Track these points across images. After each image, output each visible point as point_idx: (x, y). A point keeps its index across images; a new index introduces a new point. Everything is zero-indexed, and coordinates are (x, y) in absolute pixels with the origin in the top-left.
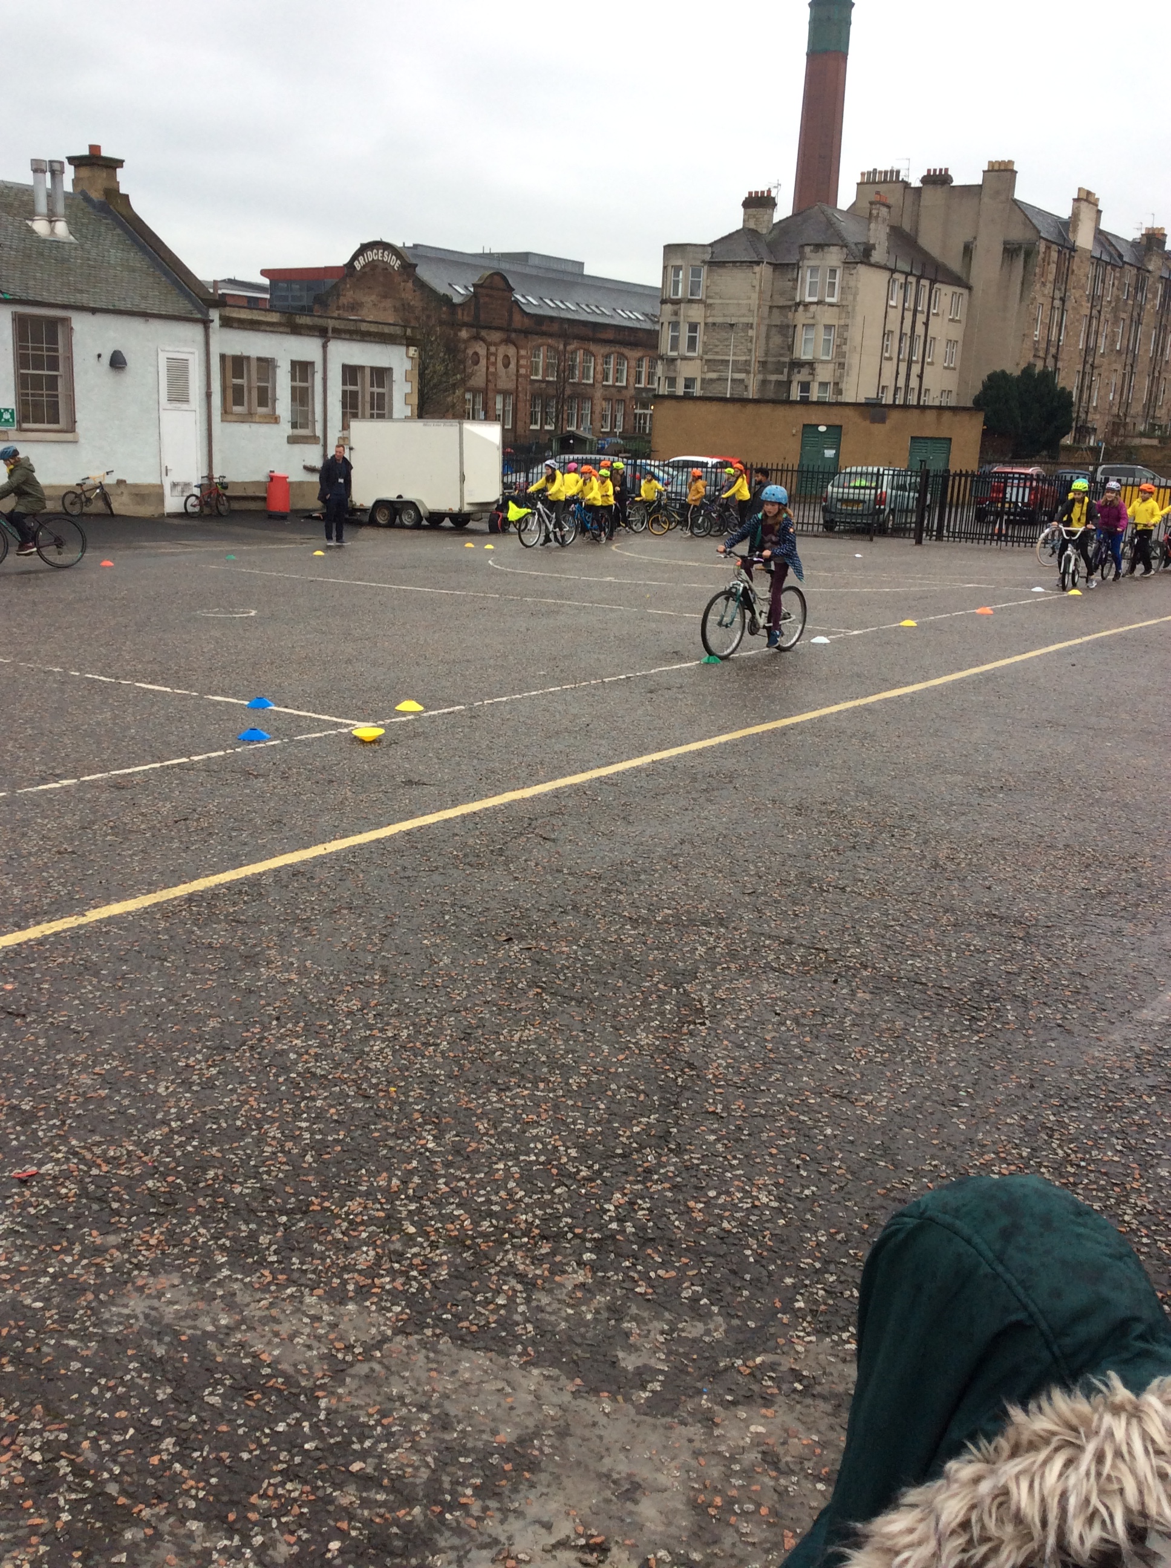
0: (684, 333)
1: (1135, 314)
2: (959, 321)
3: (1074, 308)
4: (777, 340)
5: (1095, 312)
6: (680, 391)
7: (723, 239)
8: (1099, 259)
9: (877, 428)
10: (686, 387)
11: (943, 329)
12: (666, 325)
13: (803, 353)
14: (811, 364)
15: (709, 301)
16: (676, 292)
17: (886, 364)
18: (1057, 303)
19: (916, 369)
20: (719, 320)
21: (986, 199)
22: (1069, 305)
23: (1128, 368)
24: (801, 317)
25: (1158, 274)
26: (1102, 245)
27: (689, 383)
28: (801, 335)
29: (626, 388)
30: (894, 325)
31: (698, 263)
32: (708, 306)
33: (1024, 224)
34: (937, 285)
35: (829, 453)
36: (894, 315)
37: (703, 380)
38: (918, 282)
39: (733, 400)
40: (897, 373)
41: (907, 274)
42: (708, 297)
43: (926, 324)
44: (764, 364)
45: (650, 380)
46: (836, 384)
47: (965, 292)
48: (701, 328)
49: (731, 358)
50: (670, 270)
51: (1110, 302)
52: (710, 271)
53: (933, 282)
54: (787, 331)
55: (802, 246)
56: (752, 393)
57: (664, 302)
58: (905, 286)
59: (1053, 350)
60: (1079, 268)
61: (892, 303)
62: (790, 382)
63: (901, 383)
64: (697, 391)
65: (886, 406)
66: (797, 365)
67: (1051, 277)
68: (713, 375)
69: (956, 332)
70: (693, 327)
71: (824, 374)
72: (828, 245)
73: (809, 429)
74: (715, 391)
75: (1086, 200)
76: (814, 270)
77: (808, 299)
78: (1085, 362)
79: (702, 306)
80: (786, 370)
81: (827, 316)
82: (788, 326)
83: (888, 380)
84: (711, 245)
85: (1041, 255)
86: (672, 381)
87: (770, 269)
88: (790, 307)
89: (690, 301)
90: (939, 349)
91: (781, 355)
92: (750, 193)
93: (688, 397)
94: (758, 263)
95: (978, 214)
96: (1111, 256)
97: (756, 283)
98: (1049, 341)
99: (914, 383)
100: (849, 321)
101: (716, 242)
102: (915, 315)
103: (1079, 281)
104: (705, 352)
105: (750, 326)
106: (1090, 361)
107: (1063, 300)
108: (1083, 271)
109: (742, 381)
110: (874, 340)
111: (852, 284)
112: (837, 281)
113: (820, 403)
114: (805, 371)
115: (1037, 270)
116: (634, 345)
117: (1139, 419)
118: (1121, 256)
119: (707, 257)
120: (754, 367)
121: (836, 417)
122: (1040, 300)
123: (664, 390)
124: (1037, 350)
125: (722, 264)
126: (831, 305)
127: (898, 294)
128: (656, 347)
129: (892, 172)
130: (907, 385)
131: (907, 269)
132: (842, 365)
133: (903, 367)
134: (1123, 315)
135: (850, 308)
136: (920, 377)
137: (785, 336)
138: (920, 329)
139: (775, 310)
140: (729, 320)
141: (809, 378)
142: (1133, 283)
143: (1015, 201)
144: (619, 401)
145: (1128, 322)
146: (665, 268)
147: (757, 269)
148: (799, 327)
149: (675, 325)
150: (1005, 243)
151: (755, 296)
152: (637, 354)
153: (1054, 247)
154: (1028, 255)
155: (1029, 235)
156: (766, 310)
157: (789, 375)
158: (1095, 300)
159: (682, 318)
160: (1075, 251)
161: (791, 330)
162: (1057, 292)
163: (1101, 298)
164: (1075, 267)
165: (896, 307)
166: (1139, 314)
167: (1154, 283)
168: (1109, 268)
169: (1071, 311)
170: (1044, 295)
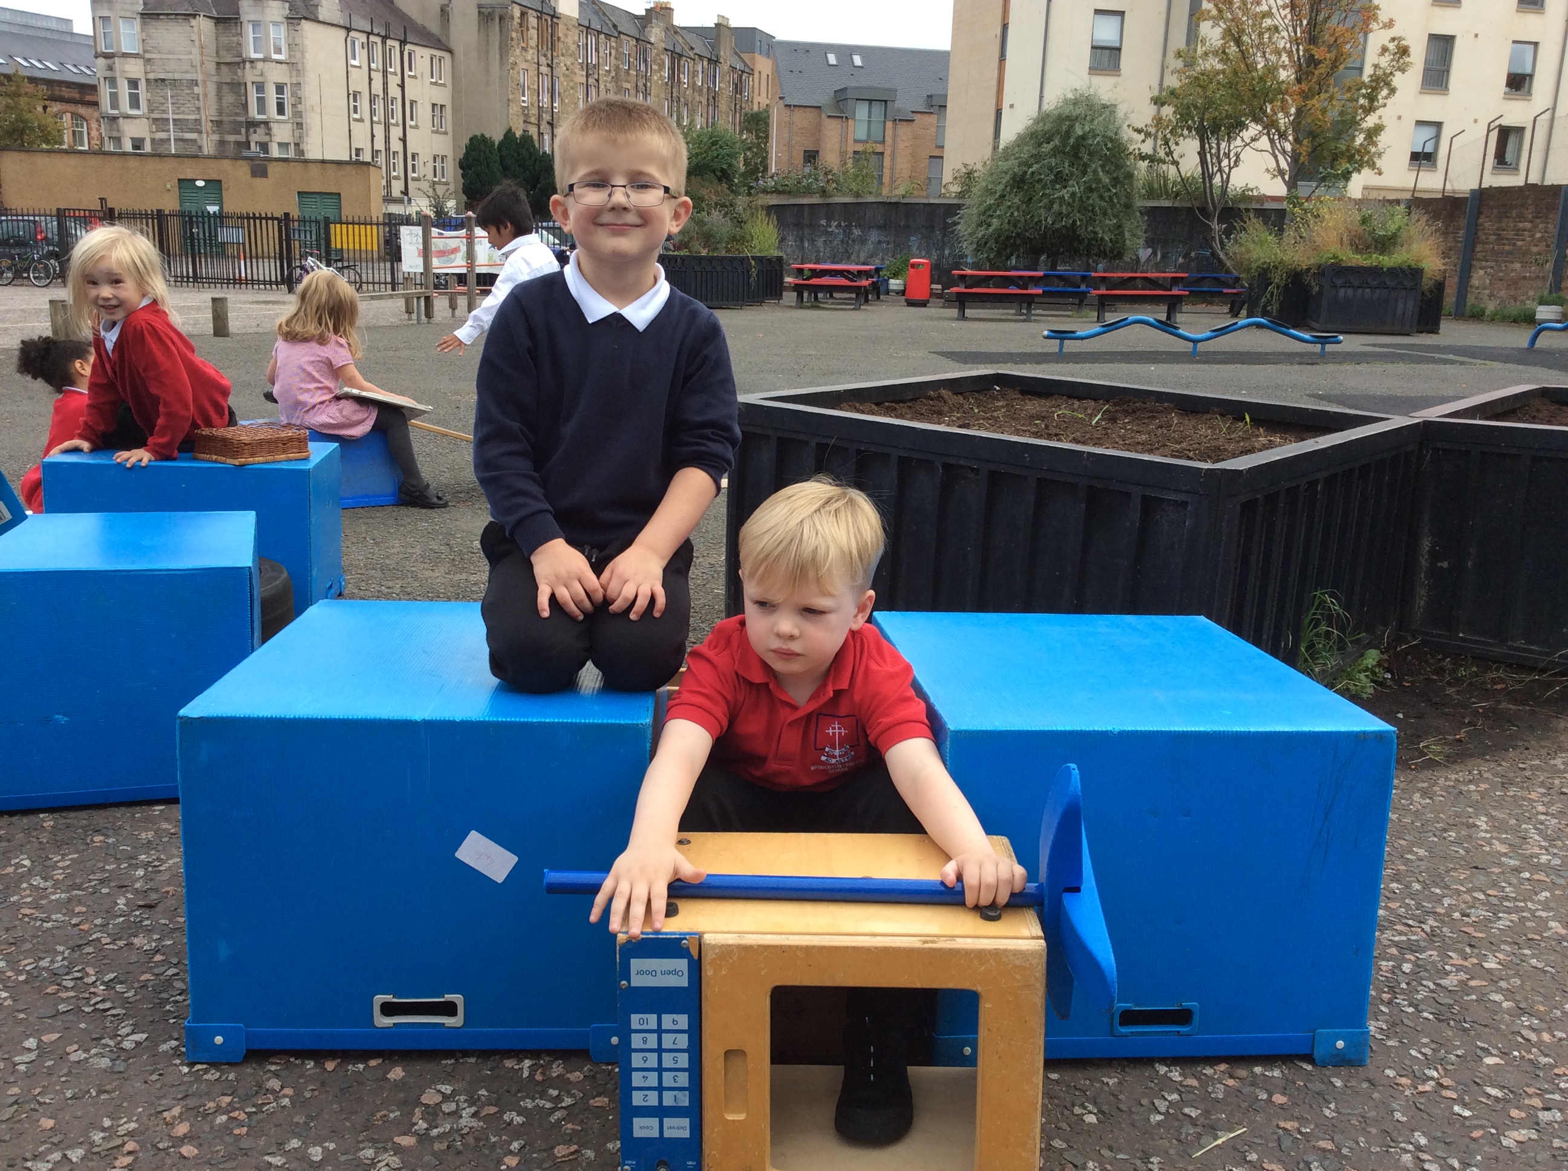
0: (124, 90)
1: (640, 84)
2: (444, 85)
3: (564, 75)
4: (229, 98)
5: (591, 81)
6: (128, 151)
8: (588, 27)
11: (424, 92)
12: (102, 80)
14: (265, 125)
15: (148, 56)
16: (108, 45)
17: (355, 125)
18: (544, 69)
19: (396, 132)
20: (161, 76)
22: (561, 70)
24: (249, 75)
25: (661, 46)
26: (596, 13)
27: (138, 144)
28: (252, 93)
30: (359, 86)
31: (128, 13)
32: (148, 61)
34: (408, 47)
35: (212, 209)
36: (359, 76)
38: (384, 43)
39: (179, 156)
40: (373, 136)
41: (369, 34)
42: (145, 51)
43: (402, 86)
44: (218, 124)
47: (447, 55)
48: (142, 85)
49: (171, 116)
50: (98, 22)
51: (608, 71)
52: (144, 24)
53: (403, 42)
54: (238, 87)
56: (207, 151)
57: (97, 54)
58: (368, 46)
59: (547, 117)
60: (566, 35)
61: (354, 63)
62: (248, 142)
63: (380, 145)
64: (147, 149)
66: (252, 125)
67: (533, 43)
68: (159, 135)
69: (442, 96)
70: (134, 83)
71: (282, 132)
73: (186, 184)
74: (164, 149)
76: (256, 24)
77: (254, 56)
79: (140, 62)
80: (243, 130)
81: (278, 74)
82: (239, 84)
83: (361, 142)
85: (517, 20)
86: (118, 140)
87: (210, 23)
88: (238, 63)
89: (124, 55)
90: (424, 113)
91: (237, 114)
94: (194, 16)
96: (605, 25)
97: (195, 37)
98: (540, 108)
99: (396, 146)
100: (301, 79)
102: (385, 77)
103: (568, 48)
104: (151, 111)
105: (195, 83)
107: (550, 66)
108: (570, 38)
109: (190, 140)
110: (339, 101)
111: (298, 41)
112: (282, 37)
114: (261, 131)
115: (514, 35)
118: (615, 26)
119: (139, 8)
120: (207, 126)
121: (213, 171)
122: (524, 65)
124: (527, 115)
125: (156, 16)
126: (280, 62)
127: (361, 55)
128: (94, 104)
130: (388, 149)
131: (367, 28)
132: (300, 125)
133: (379, 129)
134: (628, 86)
135: (300, 67)
136: (403, 140)
137: (238, 94)
138: (394, 91)
139: (222, 67)
140: (171, 76)
141: (266, 139)
142: (633, 54)
146: (92, 18)
147: (193, 22)
148: (249, 85)
149: (112, 81)
150: (480, 6)
151: (196, 51)
153: (532, 13)
154: (502, 19)
156: (211, 68)
157: (246, 135)
158: (589, 69)
159: (118, 74)
160: (558, 18)
161: (243, 88)
162: (543, 60)
163: (597, 66)
164: (560, 35)
165: (360, 67)
166: (645, 85)
167: (658, 55)
168: (602, 36)
169: (562, 79)
170: (526, 61)
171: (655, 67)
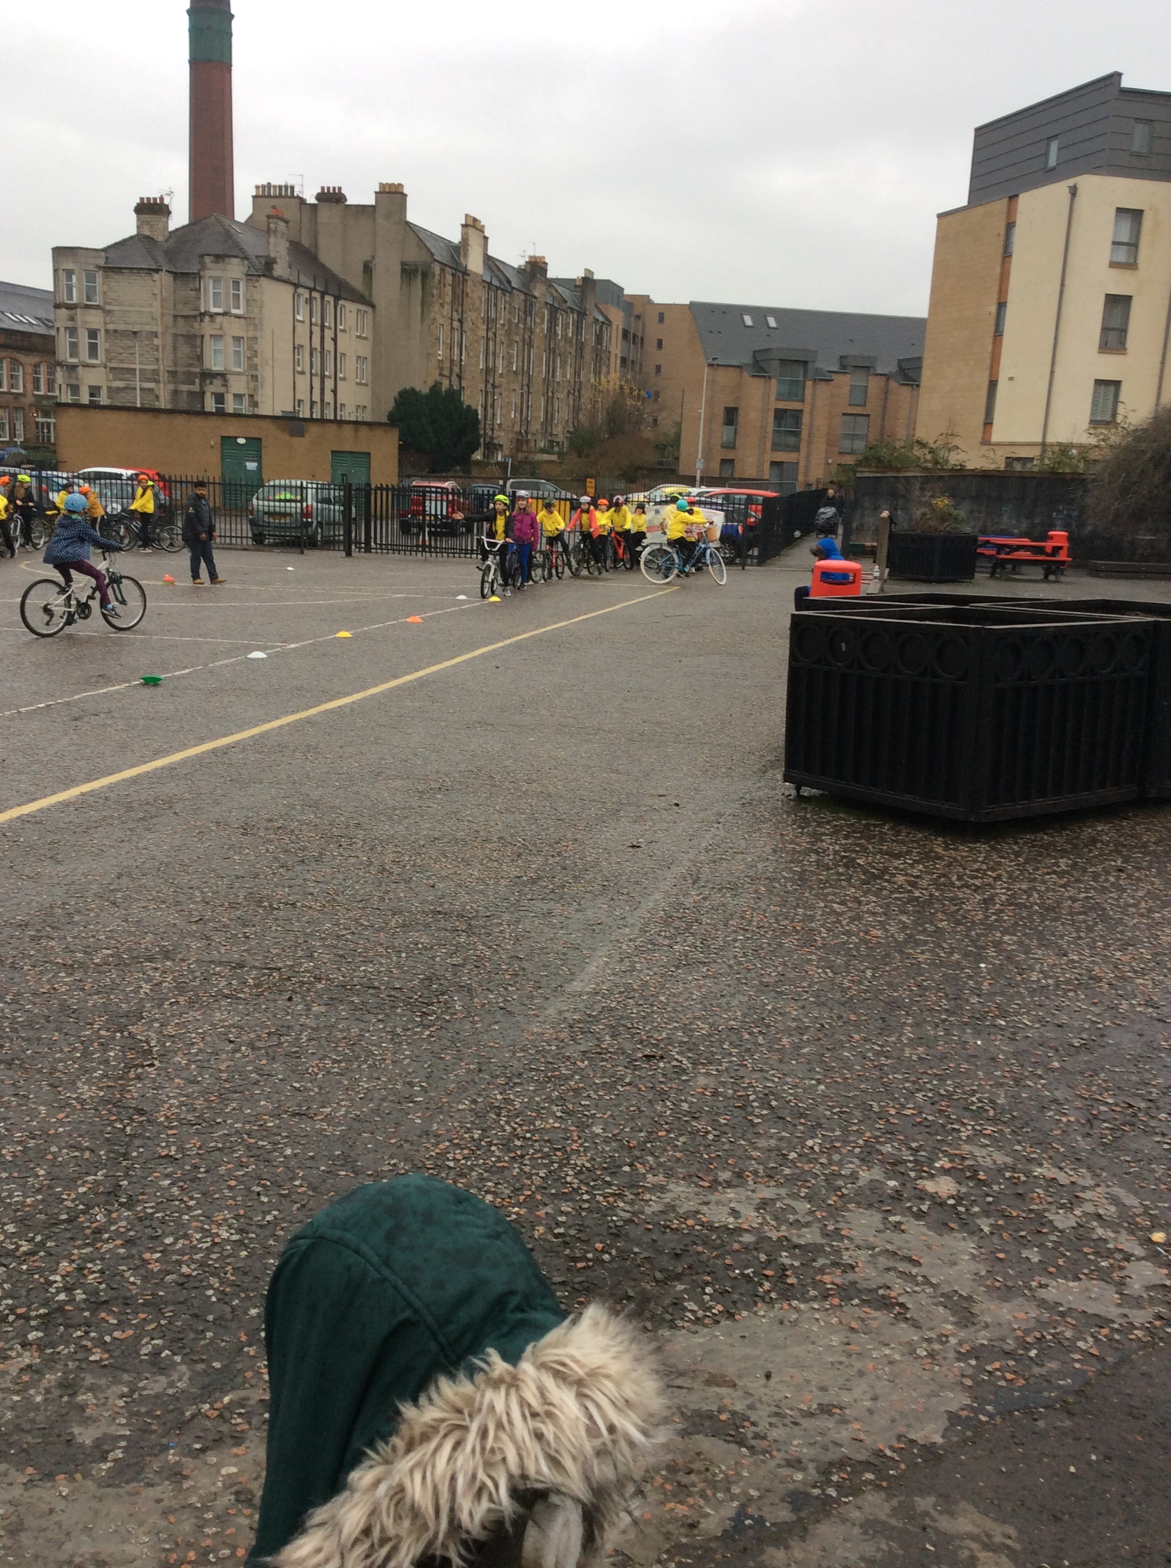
0: (84, 340)
1: (526, 337)
2: (366, 338)
3: (472, 330)
4: (184, 349)
5: (490, 334)
6: (85, 399)
7: (116, 244)
8: (490, 284)
9: (296, 441)
10: (92, 395)
11: (349, 345)
12: (62, 330)
13: (214, 363)
14: (223, 376)
15: (108, 307)
16: (70, 297)
17: (299, 377)
18: (456, 324)
19: (329, 384)
20: (121, 327)
21: (380, 220)
22: (468, 325)
23: (525, 388)
24: (207, 328)
25: (542, 300)
26: (490, 268)
27: (94, 391)
28: (209, 347)
29: (23, 395)
30: (303, 339)
31: (91, 268)
32: (108, 313)
33: (418, 246)
34: (341, 302)
35: (251, 466)
36: (303, 330)
37: (109, 388)
38: (322, 298)
39: (144, 410)
40: (312, 388)
41: (311, 290)
42: (106, 303)
43: (335, 340)
44: (173, 374)
45: (50, 388)
46: (251, 396)
47: (369, 309)
48: (101, 336)
49: (138, 367)
50: (63, 276)
51: (503, 325)
52: (105, 277)
53: (337, 298)
54: (194, 340)
55: (202, 256)
56: (163, 403)
57: (57, 306)
58: (310, 301)
59: (456, 369)
60: (473, 291)
61: (299, 318)
62: (203, 393)
63: (316, 397)
64: (104, 399)
65: (304, 420)
66: (208, 376)
67: (448, 299)
68: (120, 384)
69: (365, 349)
70: (93, 334)
71: (238, 385)
72: (229, 256)
73: (228, 441)
74: (122, 400)
75: (474, 227)
76: (217, 280)
77: (213, 310)
78: (487, 382)
79: (100, 312)
80: (197, 381)
81: (236, 328)
82: (195, 336)
83: (303, 394)
84: (104, 250)
85: (437, 277)
86: (75, 389)
87: (170, 277)
88: (195, 317)
89: (87, 307)
90: (350, 366)
91: (191, 365)
92: (142, 199)
93: (94, 406)
94: (157, 271)
95: (375, 234)
96: (501, 282)
97: (157, 291)
98: (452, 361)
99: (329, 397)
100: (257, 334)
101: (109, 247)
102: (322, 331)
103: (474, 304)
104: (109, 360)
105: (156, 335)
106: (491, 381)
107: (460, 321)
108: (477, 295)
109: (151, 390)
110: (285, 354)
111: (257, 297)
112: (241, 293)
113: (237, 415)
114: (218, 382)
115: (435, 291)
116: (30, 350)
117: (539, 437)
118: (509, 282)
119: (102, 263)
120: (163, 376)
121: (254, 429)
122: (441, 321)
123: (66, 397)
124: (441, 369)
125: (119, 270)
126: (238, 317)
127: (304, 309)
128: (53, 352)
129: (286, 187)
130: (322, 400)
131: (311, 285)
132: (255, 378)
133: (317, 382)
134: (517, 338)
135: (257, 321)
136: (335, 391)
137: (193, 346)
138: (329, 345)
139: (179, 319)
140: (131, 328)
141: (221, 390)
142: (522, 308)
143: (407, 223)
144: (16, 409)
145: (521, 344)
146: (55, 271)
147: (156, 276)
148: (207, 338)
149: (73, 331)
150: (403, 264)
151: (157, 304)
152: (35, 359)
153: (448, 269)
154: (425, 276)
155: (424, 257)
156: (169, 320)
157: (201, 386)
158: (489, 322)
159: (79, 324)
160: (468, 275)
161: (198, 340)
162: (455, 314)
163: (495, 321)
164: (469, 290)
165: (303, 322)
166: (530, 338)
167: (540, 308)
168: (500, 292)
169: (469, 333)
170: (443, 316)
171: (538, 320)
